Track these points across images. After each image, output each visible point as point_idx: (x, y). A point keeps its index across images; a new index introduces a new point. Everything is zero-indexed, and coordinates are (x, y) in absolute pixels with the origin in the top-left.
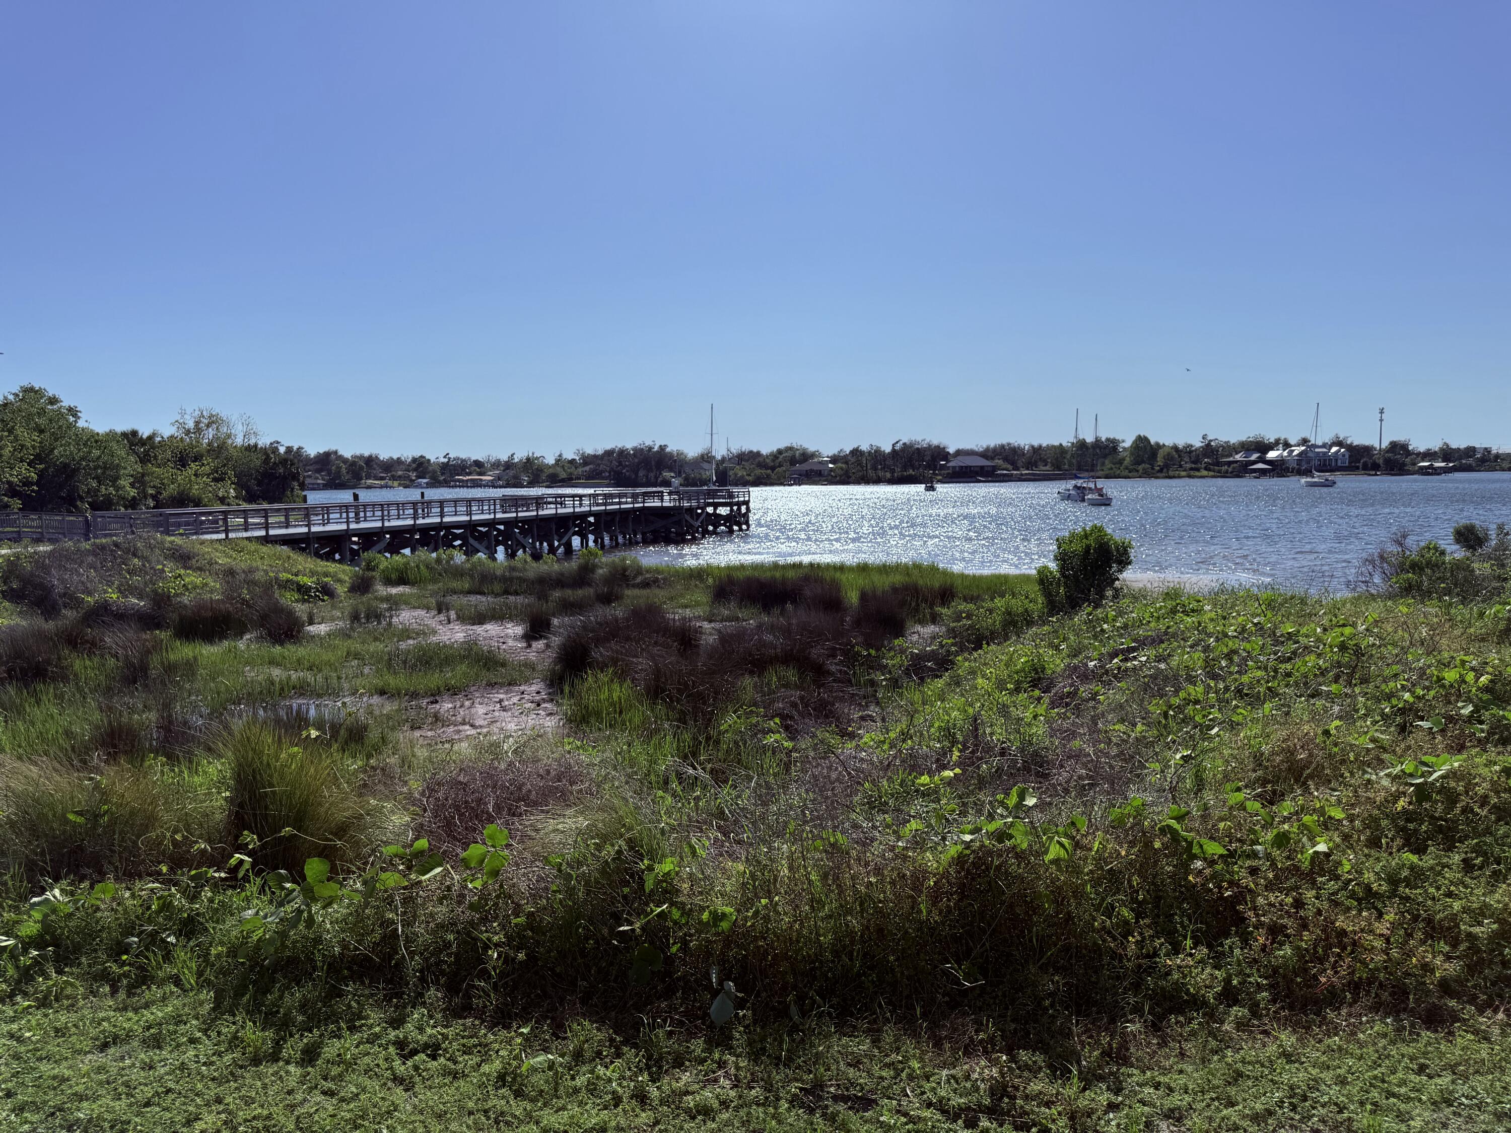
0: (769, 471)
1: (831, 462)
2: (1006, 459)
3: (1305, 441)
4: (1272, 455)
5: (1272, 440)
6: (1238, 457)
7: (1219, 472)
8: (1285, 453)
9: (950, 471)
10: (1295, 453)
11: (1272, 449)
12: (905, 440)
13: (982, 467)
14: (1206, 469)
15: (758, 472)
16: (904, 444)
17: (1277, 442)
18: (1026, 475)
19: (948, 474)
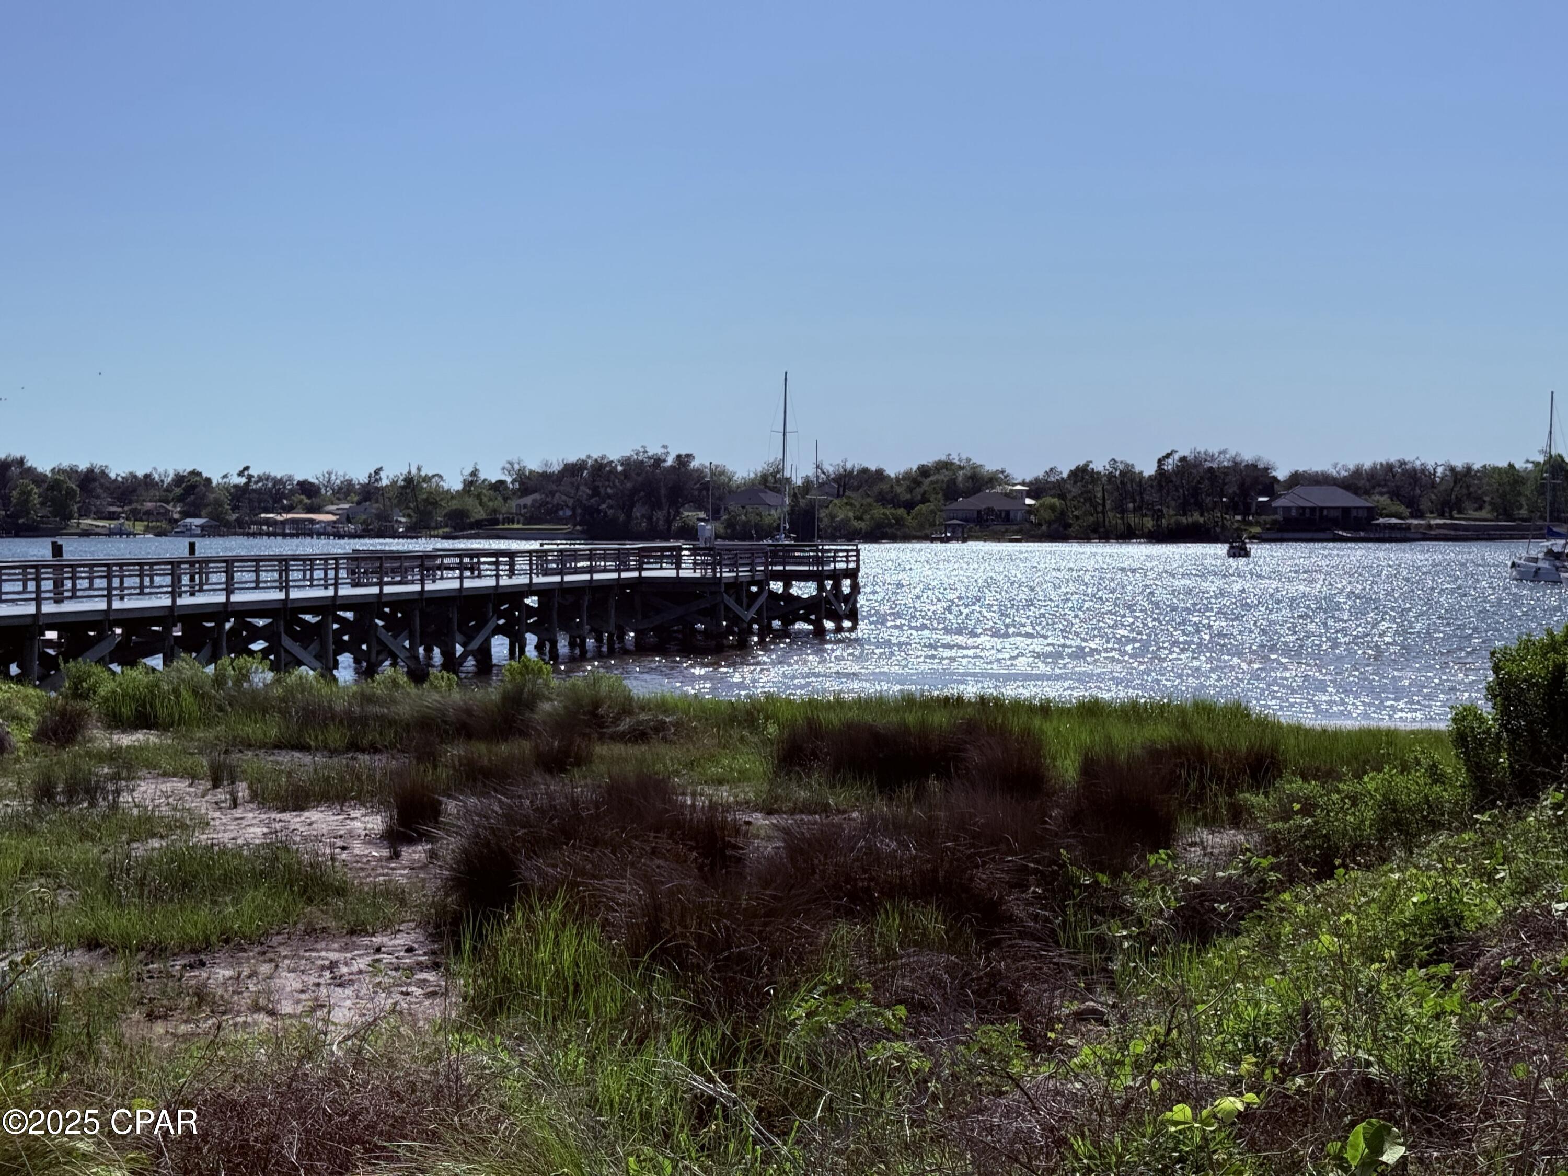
0: (901, 511)
1: (1029, 495)
2: (1395, 494)
9: (1279, 517)
12: (1184, 451)
13: (1346, 510)
15: (879, 511)
16: (1183, 459)
18: (1439, 526)
19: (1275, 522)
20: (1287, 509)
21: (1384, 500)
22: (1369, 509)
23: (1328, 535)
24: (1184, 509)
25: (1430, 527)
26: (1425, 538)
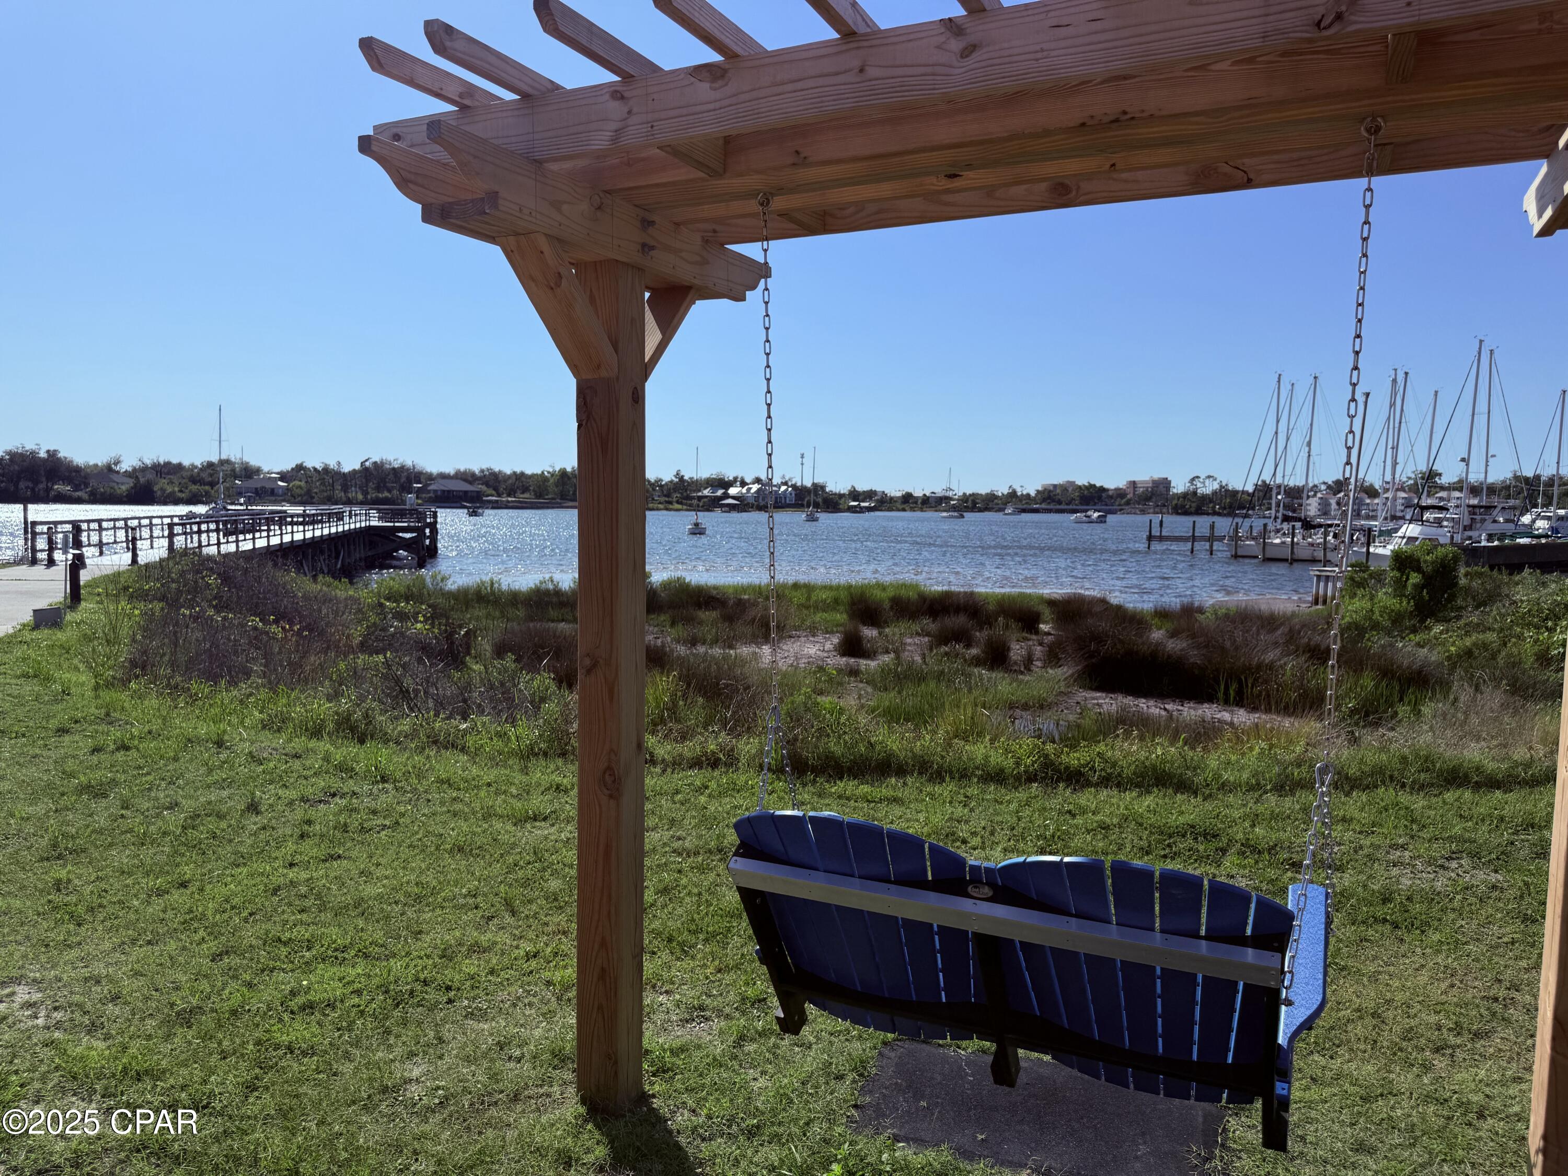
0: (207, 488)
1: (282, 479)
2: (487, 484)
3: (758, 480)
4: (733, 491)
5: (731, 478)
6: (706, 492)
7: (691, 505)
8: (744, 490)
9: (431, 495)
10: (752, 491)
11: (732, 486)
12: (376, 458)
13: (466, 492)
14: (678, 502)
17: (735, 479)
18: (512, 502)
19: (430, 497)
21: (484, 488)
22: (478, 492)
23: (458, 505)
25: (508, 502)
26: (507, 507)
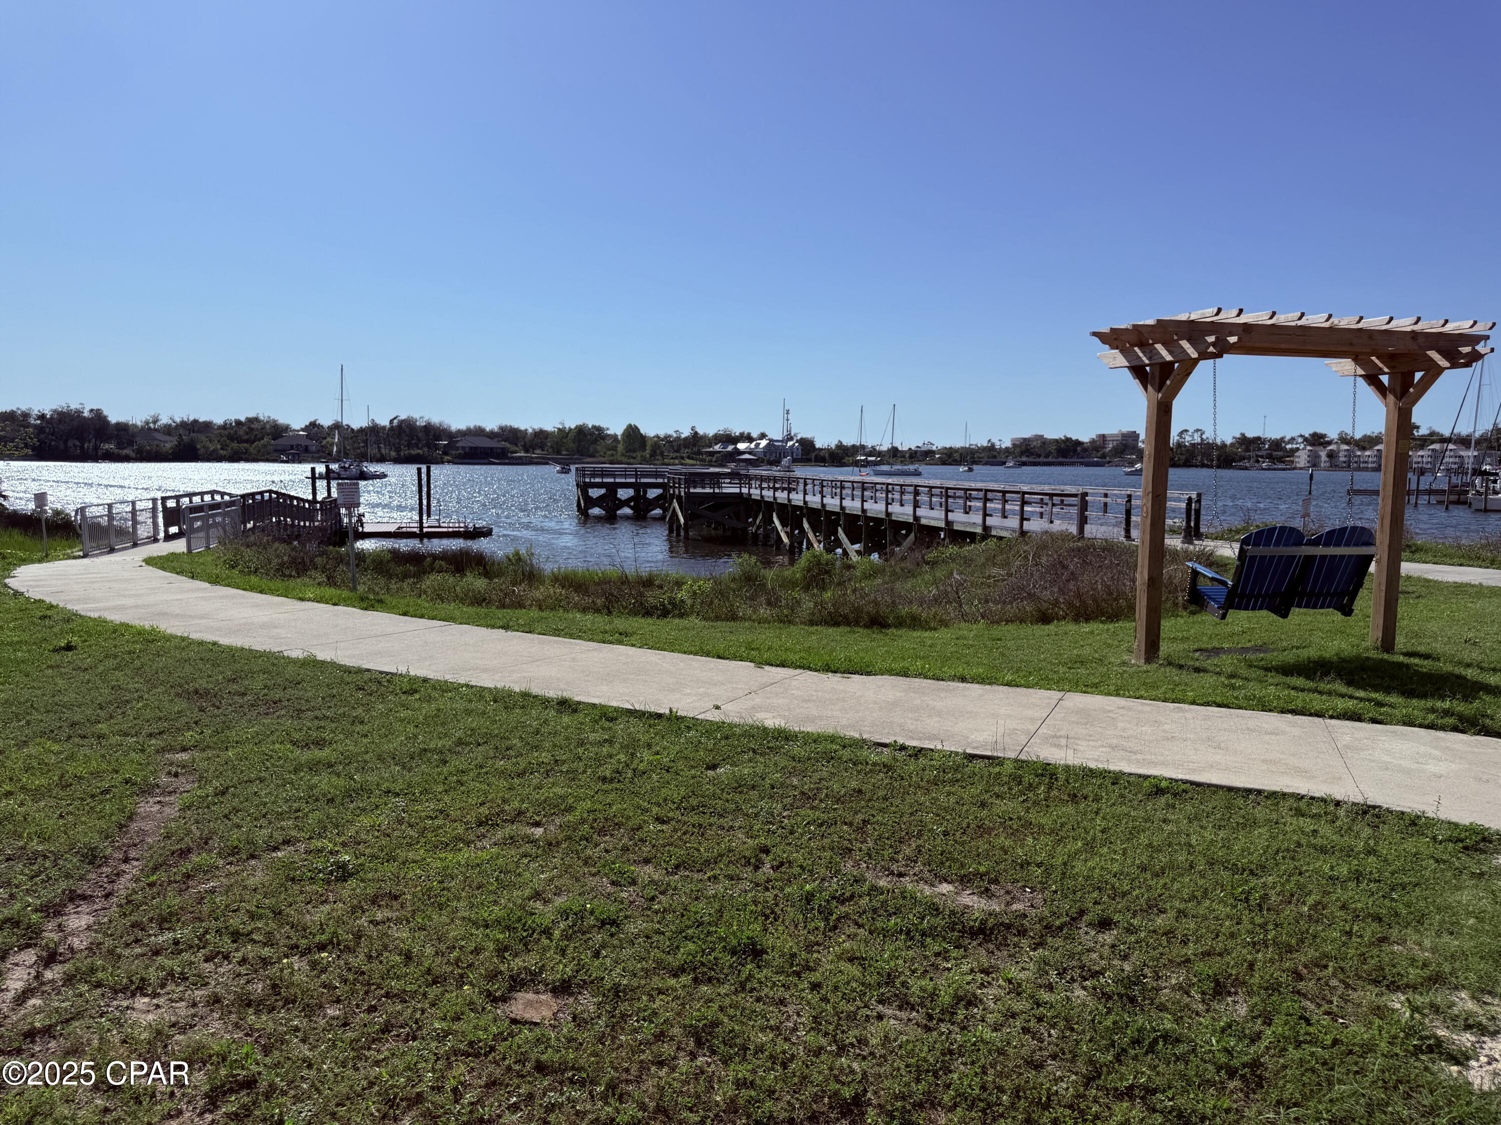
4: (742, 447)
5: (739, 434)
6: (717, 448)
8: (753, 446)
10: (761, 446)
11: (741, 442)
16: (402, 420)
17: (744, 435)
20: (463, 448)
21: (507, 445)
22: (503, 449)
24: (409, 446)
